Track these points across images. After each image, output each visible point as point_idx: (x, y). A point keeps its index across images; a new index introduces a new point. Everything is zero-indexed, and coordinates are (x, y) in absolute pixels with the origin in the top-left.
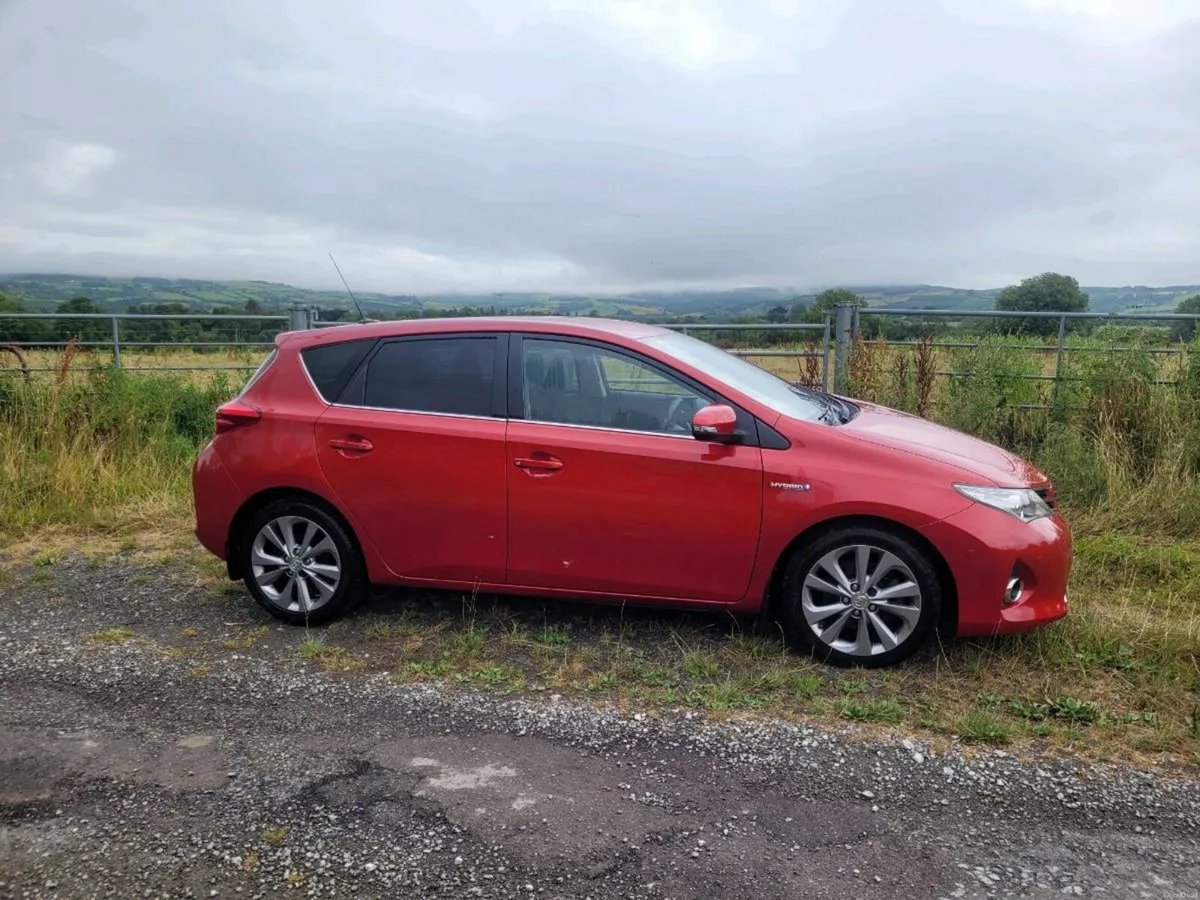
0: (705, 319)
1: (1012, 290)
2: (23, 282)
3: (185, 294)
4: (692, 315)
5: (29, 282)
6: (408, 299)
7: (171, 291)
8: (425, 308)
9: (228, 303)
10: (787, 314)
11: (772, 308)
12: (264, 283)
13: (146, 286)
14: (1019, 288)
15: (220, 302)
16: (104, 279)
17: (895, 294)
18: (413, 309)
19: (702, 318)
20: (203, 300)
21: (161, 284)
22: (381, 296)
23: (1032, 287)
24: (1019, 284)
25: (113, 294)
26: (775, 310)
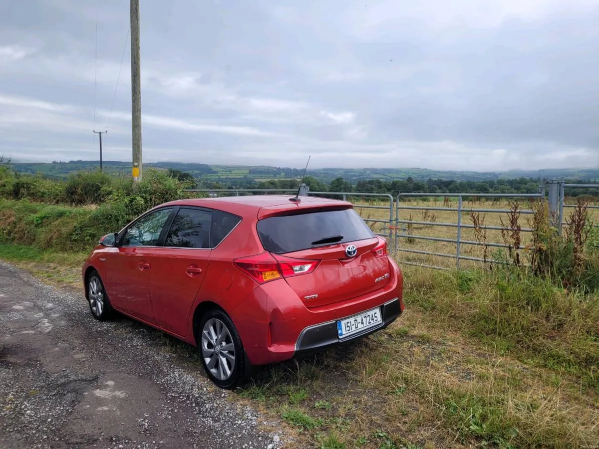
2: (323, 172)
3: (384, 175)
5: (325, 172)
6: (490, 174)
7: (378, 173)
8: (500, 179)
9: (401, 178)
12: (419, 168)
13: (368, 172)
15: (397, 178)
16: (353, 169)
18: (492, 179)
20: (391, 177)
21: (375, 171)
22: (476, 173)
25: (354, 176)
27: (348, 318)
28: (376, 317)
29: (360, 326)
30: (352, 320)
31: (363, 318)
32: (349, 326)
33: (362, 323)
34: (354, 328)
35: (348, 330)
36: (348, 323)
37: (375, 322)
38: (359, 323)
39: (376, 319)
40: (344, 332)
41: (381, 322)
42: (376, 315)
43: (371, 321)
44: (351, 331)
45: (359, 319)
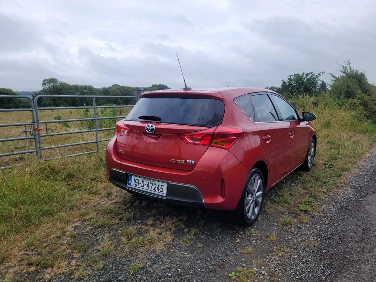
27: (139, 177)
28: (161, 188)
29: (145, 187)
30: (140, 180)
31: (150, 183)
32: (137, 182)
33: (148, 186)
34: (140, 186)
35: (136, 185)
36: (137, 180)
37: (159, 192)
38: (146, 185)
39: (162, 190)
40: (132, 184)
41: (165, 195)
42: (162, 187)
43: (156, 189)
44: (137, 186)
45: (146, 182)
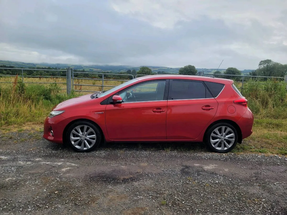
0: (112, 72)
1: (182, 68)
4: (108, 71)
6: (32, 64)
10: (131, 72)
11: (128, 70)
14: (183, 68)
17: (156, 68)
19: (111, 72)
22: (23, 63)
23: (186, 68)
24: (184, 67)
26: (128, 71)
